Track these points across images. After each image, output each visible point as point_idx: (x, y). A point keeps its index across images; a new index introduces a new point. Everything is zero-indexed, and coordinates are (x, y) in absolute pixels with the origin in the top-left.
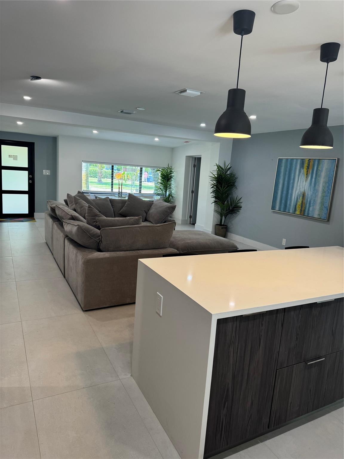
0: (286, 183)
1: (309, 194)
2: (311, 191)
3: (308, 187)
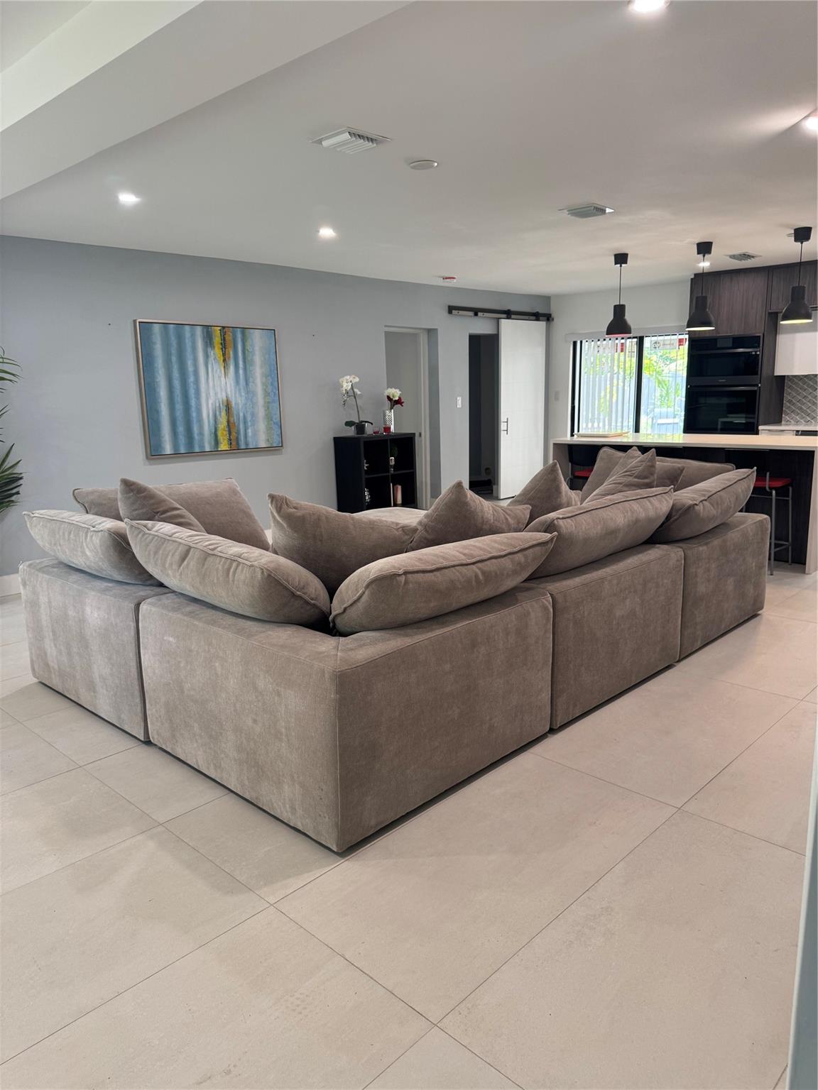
1: (238, 401)
2: (241, 396)
3: (233, 388)
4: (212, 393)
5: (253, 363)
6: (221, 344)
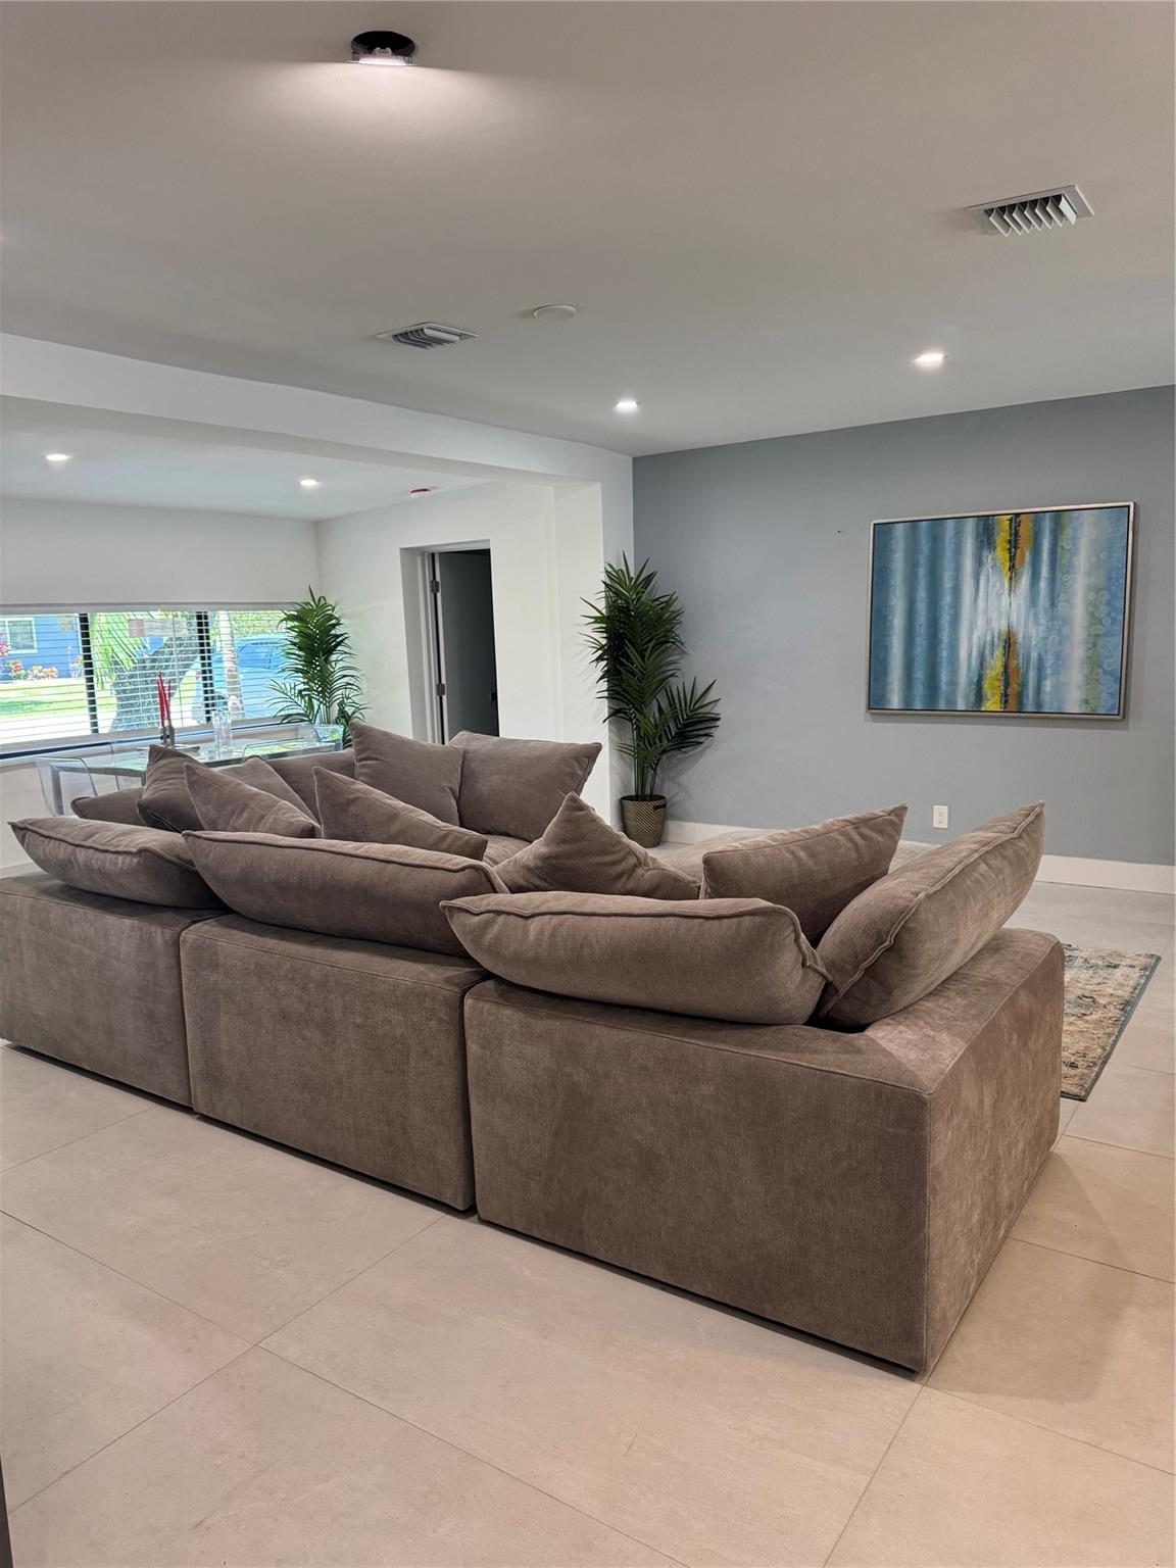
0: (922, 607)
1: (1031, 634)
2: (1037, 624)
3: (1023, 612)
4: (981, 621)
5: (1070, 569)
6: (1010, 542)
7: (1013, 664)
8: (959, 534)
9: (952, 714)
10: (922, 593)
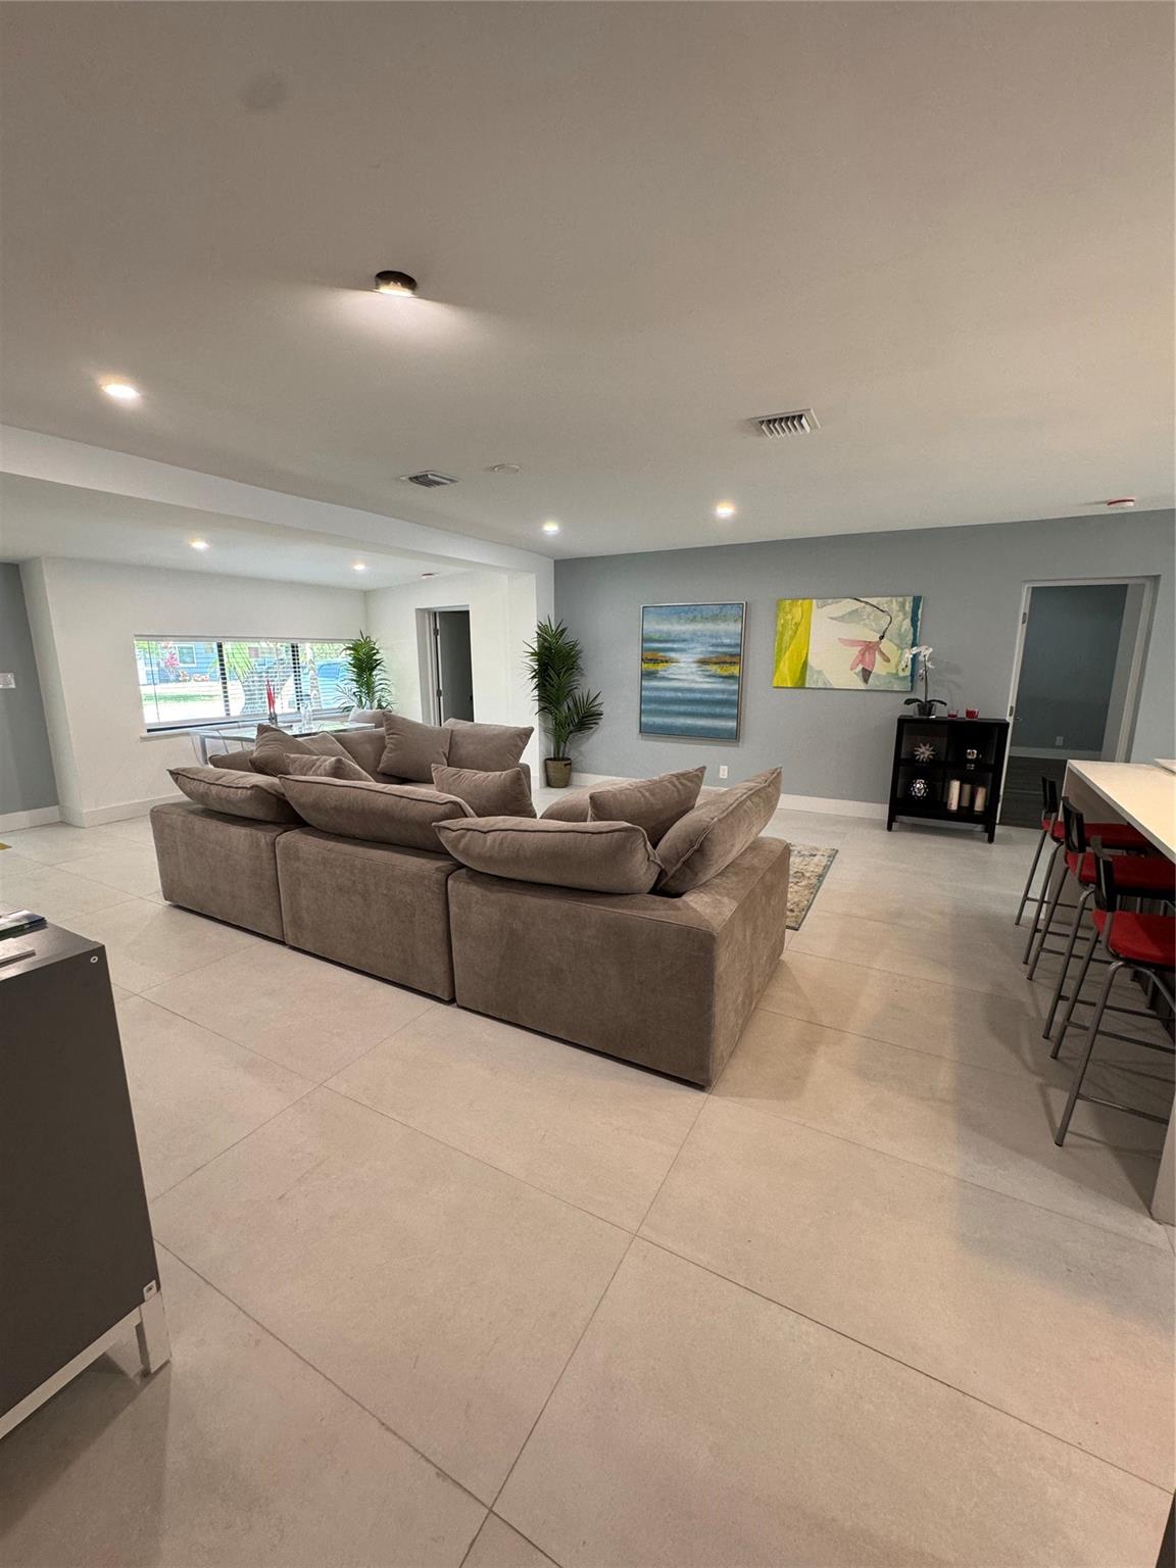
0: (683, 708)
1: (699, 651)
2: (695, 648)
3: (689, 655)
4: (691, 677)
5: (669, 633)
7: (714, 660)
8: (647, 689)
9: (739, 692)
10: (676, 708)
